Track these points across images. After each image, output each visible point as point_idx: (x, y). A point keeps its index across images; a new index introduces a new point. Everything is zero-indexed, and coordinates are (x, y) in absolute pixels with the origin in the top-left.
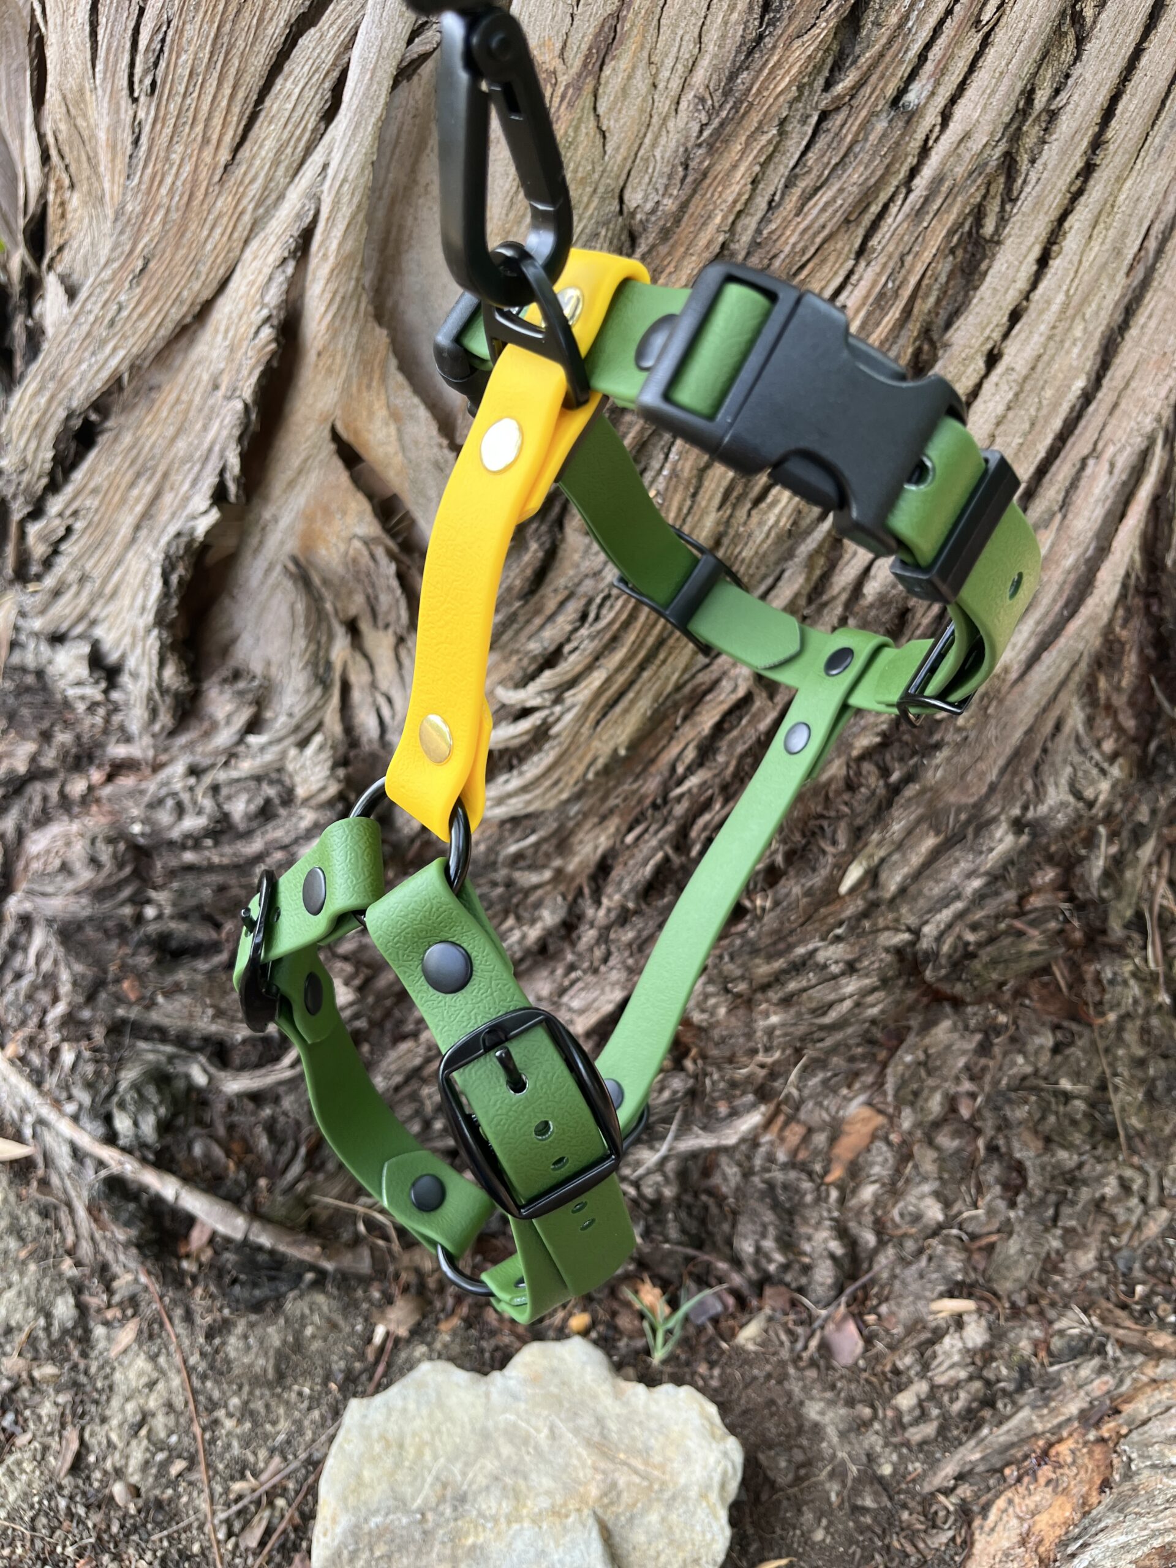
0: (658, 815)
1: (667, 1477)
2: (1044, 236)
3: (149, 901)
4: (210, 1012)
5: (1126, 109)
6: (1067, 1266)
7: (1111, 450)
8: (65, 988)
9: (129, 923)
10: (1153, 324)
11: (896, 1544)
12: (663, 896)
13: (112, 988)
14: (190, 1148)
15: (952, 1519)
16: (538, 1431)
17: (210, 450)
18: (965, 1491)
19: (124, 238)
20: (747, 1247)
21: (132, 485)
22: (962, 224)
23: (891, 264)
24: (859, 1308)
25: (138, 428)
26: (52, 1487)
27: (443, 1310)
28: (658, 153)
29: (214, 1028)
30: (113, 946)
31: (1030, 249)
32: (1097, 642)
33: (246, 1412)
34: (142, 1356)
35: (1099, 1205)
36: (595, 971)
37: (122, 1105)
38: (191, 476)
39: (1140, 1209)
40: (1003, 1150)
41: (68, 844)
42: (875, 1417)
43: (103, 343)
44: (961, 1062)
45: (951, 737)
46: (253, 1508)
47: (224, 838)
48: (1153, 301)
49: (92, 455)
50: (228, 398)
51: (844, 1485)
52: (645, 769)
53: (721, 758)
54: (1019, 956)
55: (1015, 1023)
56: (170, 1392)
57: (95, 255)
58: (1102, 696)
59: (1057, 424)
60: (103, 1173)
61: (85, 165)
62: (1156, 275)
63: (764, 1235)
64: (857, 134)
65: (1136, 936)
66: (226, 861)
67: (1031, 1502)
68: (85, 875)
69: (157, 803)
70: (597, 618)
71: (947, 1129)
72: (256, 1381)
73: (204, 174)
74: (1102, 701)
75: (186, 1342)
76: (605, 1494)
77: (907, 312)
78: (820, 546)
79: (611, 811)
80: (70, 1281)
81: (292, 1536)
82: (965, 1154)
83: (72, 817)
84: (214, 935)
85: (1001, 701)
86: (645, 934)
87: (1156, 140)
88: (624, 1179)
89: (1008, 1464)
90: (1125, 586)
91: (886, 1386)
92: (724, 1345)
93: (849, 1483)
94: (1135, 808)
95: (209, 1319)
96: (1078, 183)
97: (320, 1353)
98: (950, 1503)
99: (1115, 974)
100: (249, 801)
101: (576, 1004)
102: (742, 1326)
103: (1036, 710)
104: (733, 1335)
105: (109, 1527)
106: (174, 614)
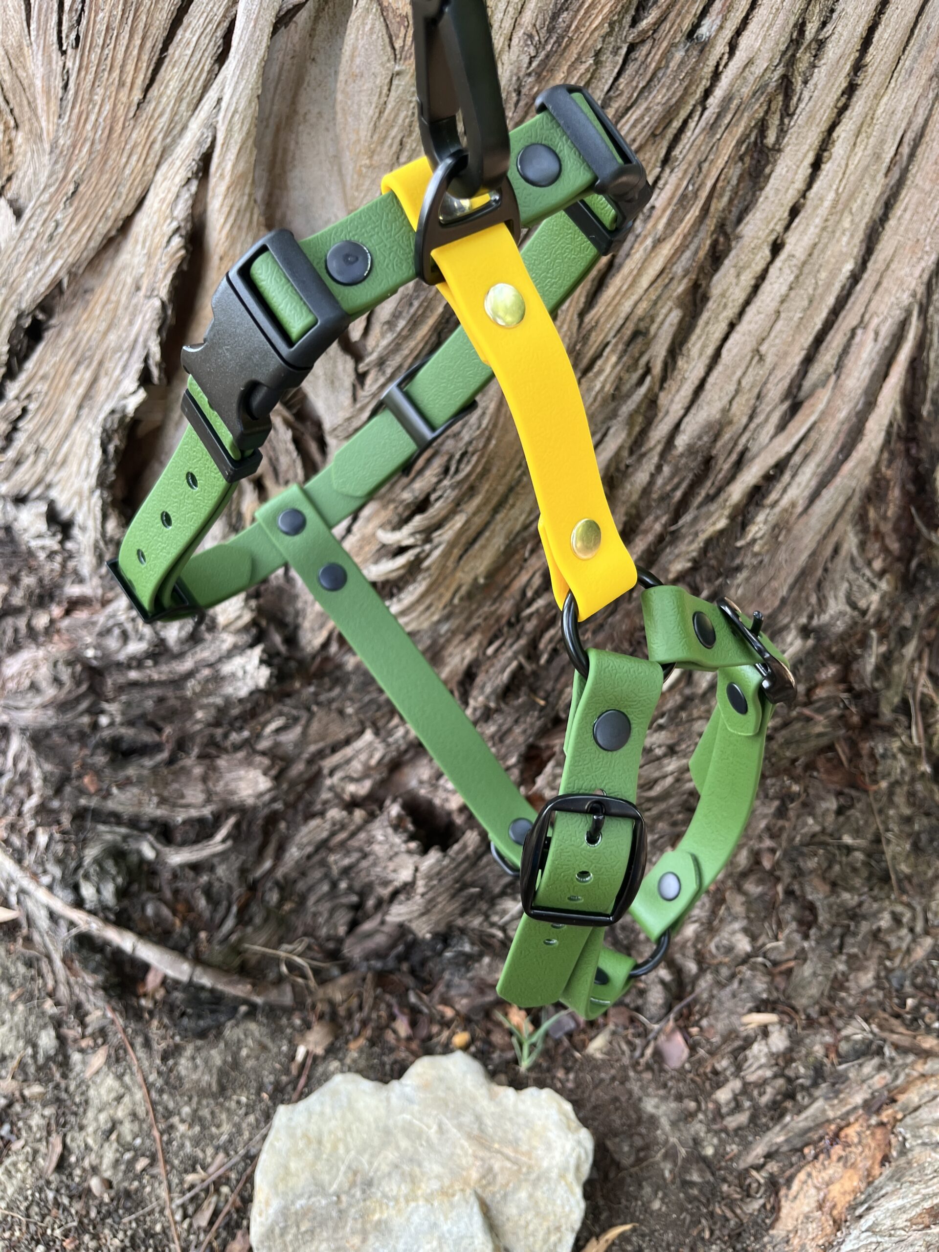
0: (513, 632)
1: (533, 1162)
2: (816, 144)
3: (103, 712)
4: (155, 800)
5: (881, 37)
6: (851, 984)
7: (875, 321)
8: (37, 783)
9: (87, 730)
10: (908, 216)
11: (718, 1211)
12: (518, 697)
13: (75, 783)
14: (143, 909)
15: (762, 1190)
16: (429, 1127)
17: (136, 341)
18: (773, 1167)
19: (58, 166)
21: (74, 371)
22: (748, 136)
23: (691, 171)
24: (685, 1022)
25: (76, 324)
26: (42, 1182)
27: (351, 1032)
29: (159, 812)
30: (75, 748)
31: (805, 156)
32: (867, 480)
33: (195, 1118)
34: (111, 1076)
35: (876, 935)
37: (86, 877)
38: (121, 364)
39: (909, 938)
40: (798, 893)
41: (36, 667)
42: (699, 1109)
43: (44, 254)
44: (763, 824)
45: (749, 560)
46: (203, 1195)
47: (163, 659)
48: (908, 198)
49: (40, 348)
50: (148, 297)
51: (675, 1164)
52: (501, 594)
54: (808, 737)
55: (806, 790)
56: (134, 1104)
57: (37, 182)
58: (872, 524)
59: (831, 300)
60: (74, 931)
61: (26, 108)
62: (909, 175)
64: (660, 61)
65: (902, 718)
66: (164, 677)
67: (825, 1175)
68: (50, 692)
69: (106, 632)
70: (457, 471)
71: (753, 878)
72: (203, 1093)
73: (121, 111)
74: (872, 529)
75: (146, 1064)
76: (483, 1177)
77: (705, 210)
78: (639, 407)
79: (475, 629)
80: (51, 1017)
81: (235, 1216)
82: (767, 898)
83: (39, 645)
84: (156, 738)
85: (789, 531)
86: (505, 728)
87: (906, 63)
88: (493, 925)
89: (807, 1144)
90: (889, 433)
91: (707, 1085)
92: (577, 1055)
93: (679, 1162)
94: (900, 614)
95: (164, 1045)
96: (843, 100)
97: (254, 1070)
98: (760, 1177)
99: (886, 749)
100: (181, 628)
102: (591, 1039)
103: (818, 537)
104: (584, 1046)
105: (88, 1213)
106: (112, 478)
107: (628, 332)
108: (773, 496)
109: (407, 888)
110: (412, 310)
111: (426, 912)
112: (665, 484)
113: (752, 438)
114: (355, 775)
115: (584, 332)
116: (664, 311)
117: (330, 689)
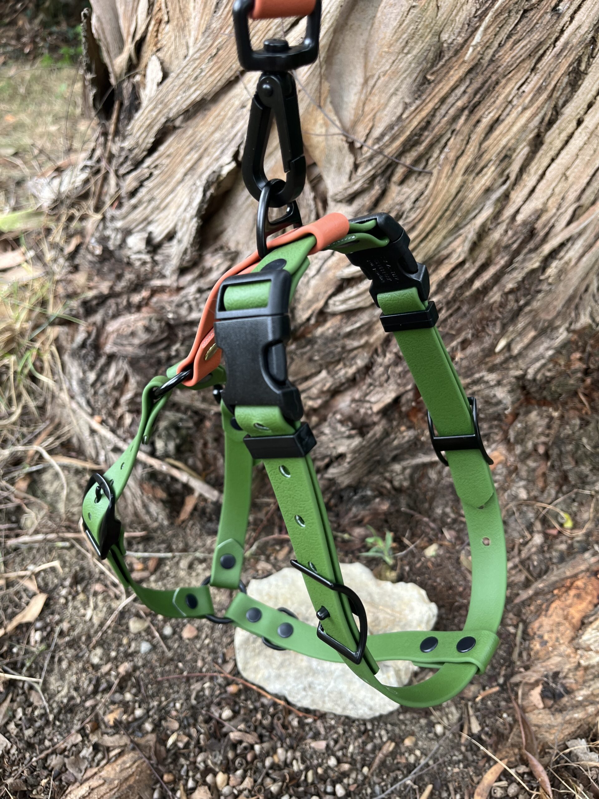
4: (201, 399)
8: (132, 385)
9: (163, 360)
17: (236, 135)
19: (209, 39)
20: (439, 511)
21: (187, 154)
22: (573, 63)
23: (545, 76)
25: (196, 127)
28: (457, 18)
29: (203, 406)
36: (381, 385)
37: (160, 437)
38: (221, 149)
40: (557, 467)
43: (190, 87)
44: (540, 429)
49: (171, 139)
53: (447, 290)
54: (566, 385)
60: (148, 470)
61: (178, 12)
63: (446, 505)
64: (538, 20)
68: (144, 337)
69: (180, 305)
71: (532, 458)
77: (550, 97)
83: (132, 314)
85: (566, 274)
86: (406, 369)
88: (385, 479)
89: (555, 589)
101: (373, 399)
103: (579, 280)
106: (205, 212)
107: (502, 155)
108: (562, 254)
109: (341, 456)
110: (393, 132)
111: (349, 471)
112: (509, 239)
113: (557, 220)
114: (314, 396)
115: (481, 152)
116: (521, 147)
117: (304, 347)
